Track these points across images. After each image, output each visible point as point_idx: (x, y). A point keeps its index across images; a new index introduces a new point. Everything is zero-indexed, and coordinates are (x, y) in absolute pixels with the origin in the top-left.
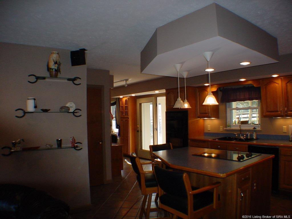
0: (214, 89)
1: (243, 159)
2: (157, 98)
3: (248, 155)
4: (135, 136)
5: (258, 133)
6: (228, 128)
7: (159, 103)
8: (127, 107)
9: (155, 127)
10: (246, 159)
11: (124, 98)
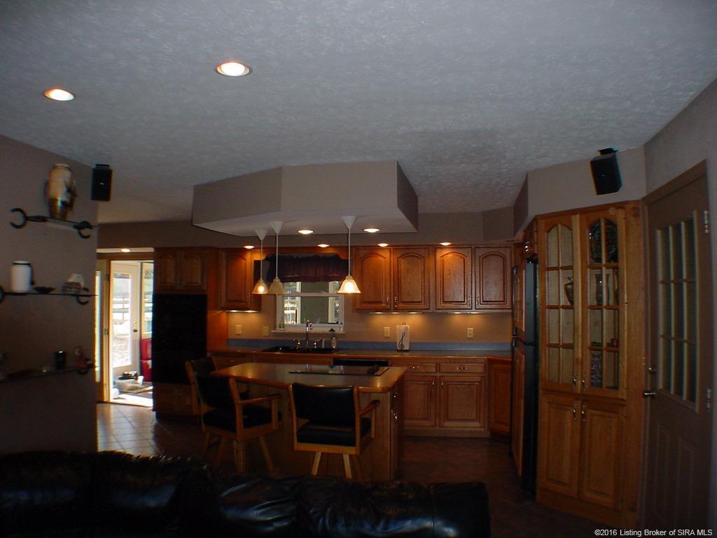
0: (260, 257)
2: (112, 261)
5: (340, 339)
6: (278, 330)
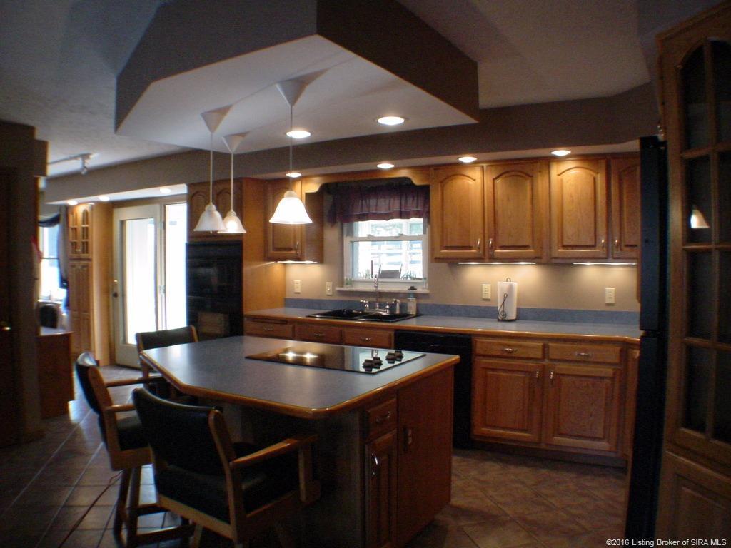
0: (313, 187)
1: (379, 368)
2: (167, 206)
3: (391, 357)
4: (108, 307)
5: (422, 301)
6: (347, 286)
7: (171, 222)
8: (86, 230)
9: (159, 284)
10: (386, 367)
11: (80, 206)
